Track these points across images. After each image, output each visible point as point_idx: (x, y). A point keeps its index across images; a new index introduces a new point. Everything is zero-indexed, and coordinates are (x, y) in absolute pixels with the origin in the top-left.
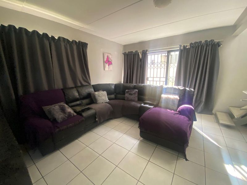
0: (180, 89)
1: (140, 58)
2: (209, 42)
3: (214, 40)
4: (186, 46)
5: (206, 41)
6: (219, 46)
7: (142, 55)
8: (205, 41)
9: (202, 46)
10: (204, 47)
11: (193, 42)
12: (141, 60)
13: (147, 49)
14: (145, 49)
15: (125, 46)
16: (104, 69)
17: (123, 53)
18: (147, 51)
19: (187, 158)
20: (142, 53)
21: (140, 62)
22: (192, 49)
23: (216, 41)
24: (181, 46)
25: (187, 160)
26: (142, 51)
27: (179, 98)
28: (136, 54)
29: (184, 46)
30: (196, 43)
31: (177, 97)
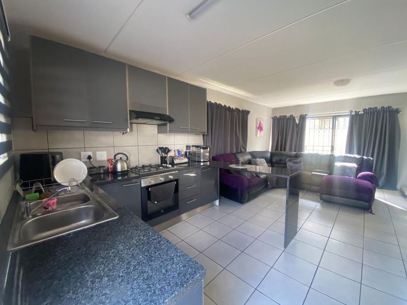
0: (356, 158)
1: (296, 124)
2: (386, 108)
3: (391, 107)
4: (359, 112)
5: (383, 108)
6: (398, 112)
7: (300, 120)
8: (381, 107)
9: (378, 113)
10: (380, 114)
11: (367, 108)
12: (297, 125)
13: (306, 113)
14: (304, 114)
15: (274, 110)
16: (256, 136)
17: (272, 118)
18: (306, 115)
19: (373, 212)
20: (299, 118)
21: (296, 127)
22: (365, 115)
23: (394, 107)
24: (352, 111)
25: (373, 214)
26: (299, 115)
27: (356, 166)
28: (292, 118)
29: (356, 112)
30: (370, 109)
31: (355, 165)
